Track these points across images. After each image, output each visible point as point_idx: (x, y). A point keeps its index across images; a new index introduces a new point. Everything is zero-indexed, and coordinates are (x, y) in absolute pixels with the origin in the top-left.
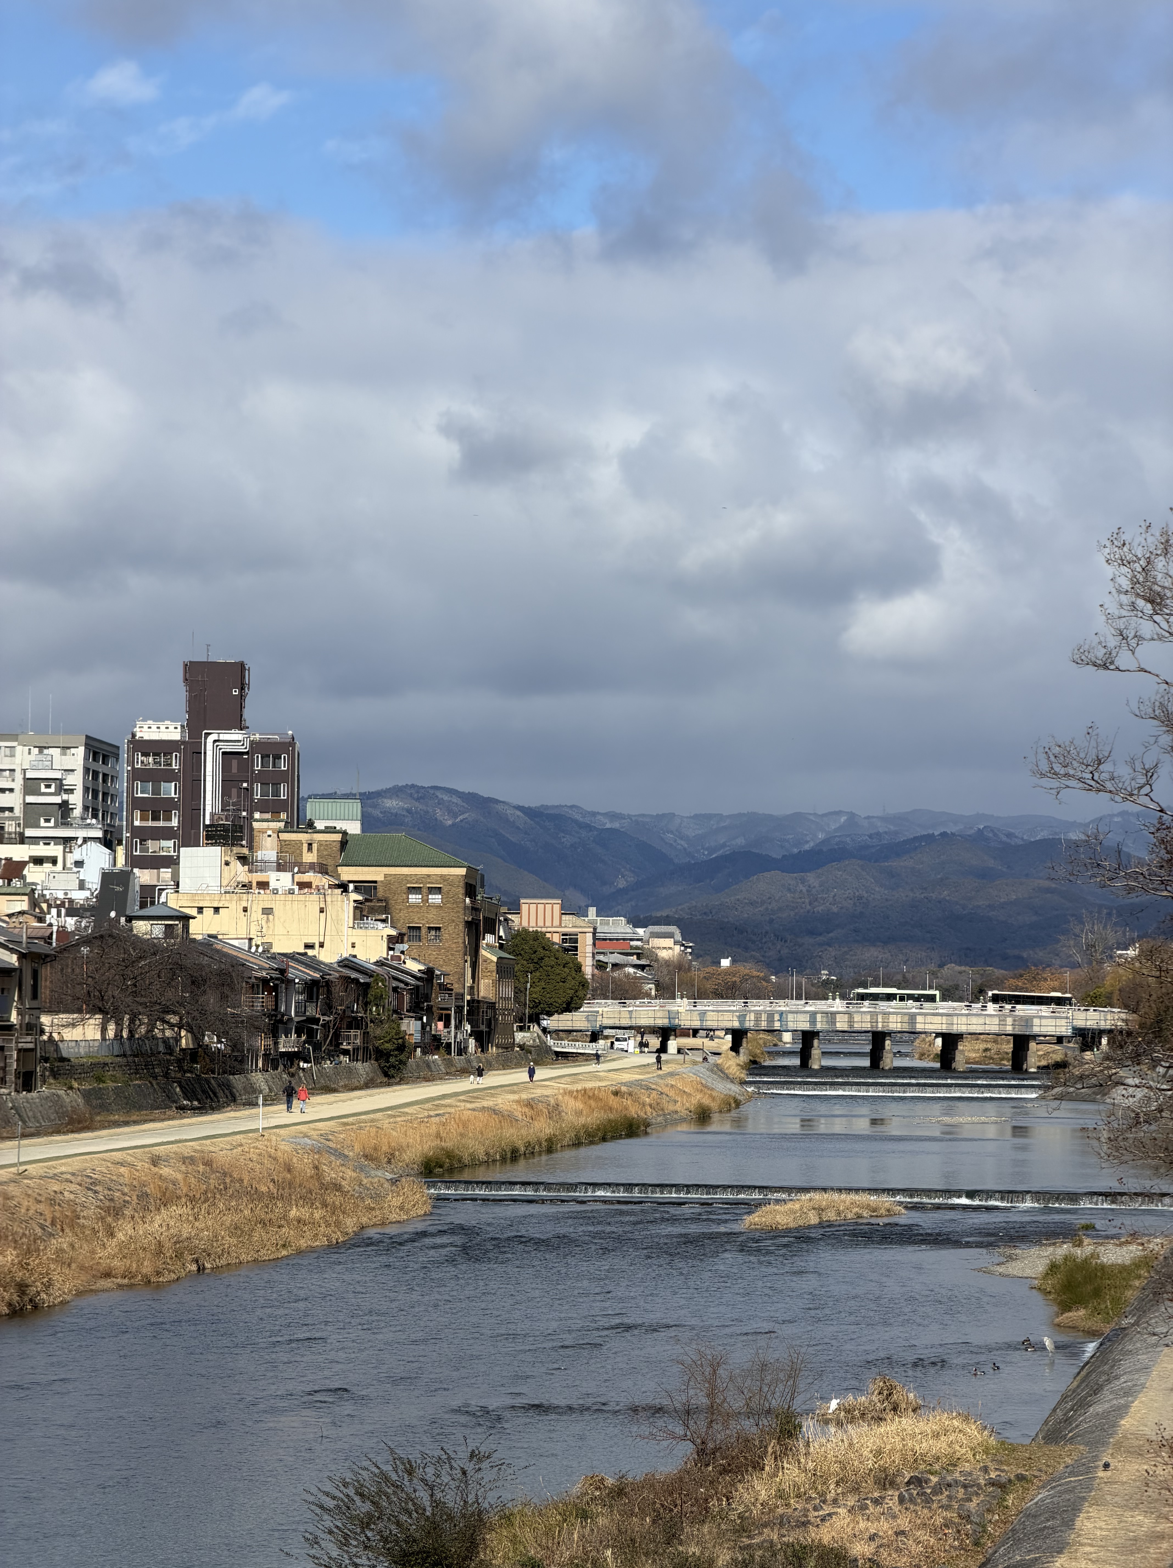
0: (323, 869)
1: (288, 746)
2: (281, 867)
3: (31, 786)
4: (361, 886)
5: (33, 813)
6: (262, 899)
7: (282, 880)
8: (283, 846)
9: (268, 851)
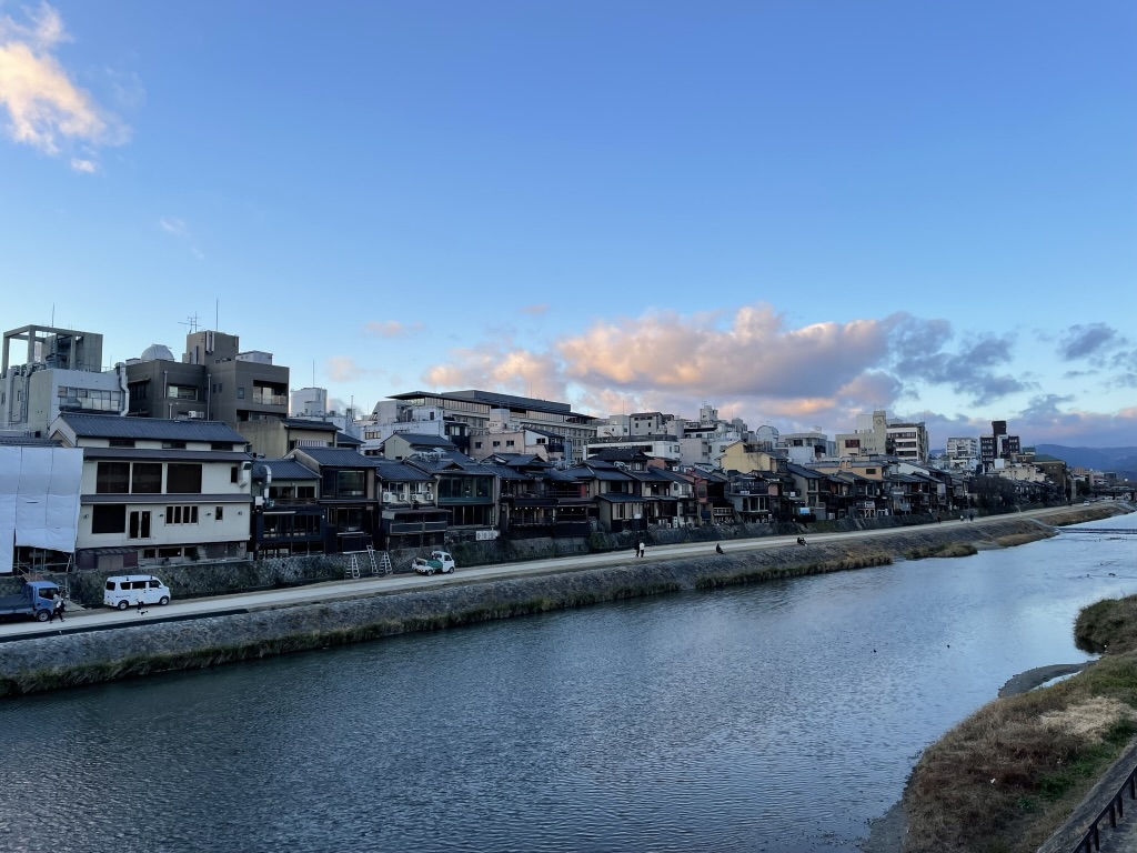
0: (1028, 463)
1: (1017, 438)
2: (1018, 462)
3: (959, 448)
4: (1037, 466)
5: (960, 454)
6: (1014, 469)
7: (1019, 465)
8: (1018, 459)
9: (1015, 459)
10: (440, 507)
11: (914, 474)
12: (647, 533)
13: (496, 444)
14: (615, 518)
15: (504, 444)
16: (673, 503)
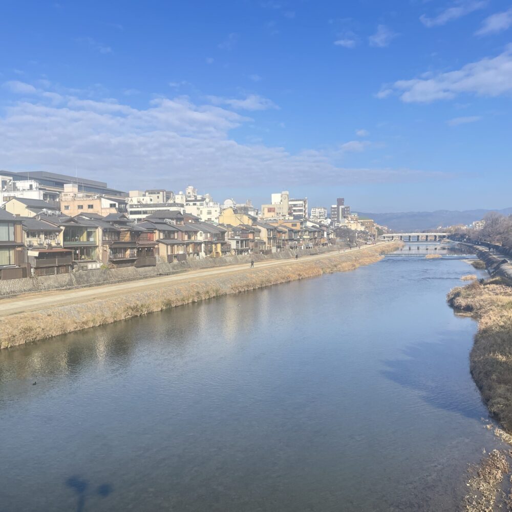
0: (356, 220)
1: (349, 207)
2: (352, 220)
3: (320, 213)
5: (320, 216)
6: (350, 224)
7: (352, 222)
9: (350, 219)
10: (65, 248)
11: (313, 226)
12: (187, 262)
13: (81, 207)
14: (169, 253)
15: (86, 207)
16: (200, 244)
